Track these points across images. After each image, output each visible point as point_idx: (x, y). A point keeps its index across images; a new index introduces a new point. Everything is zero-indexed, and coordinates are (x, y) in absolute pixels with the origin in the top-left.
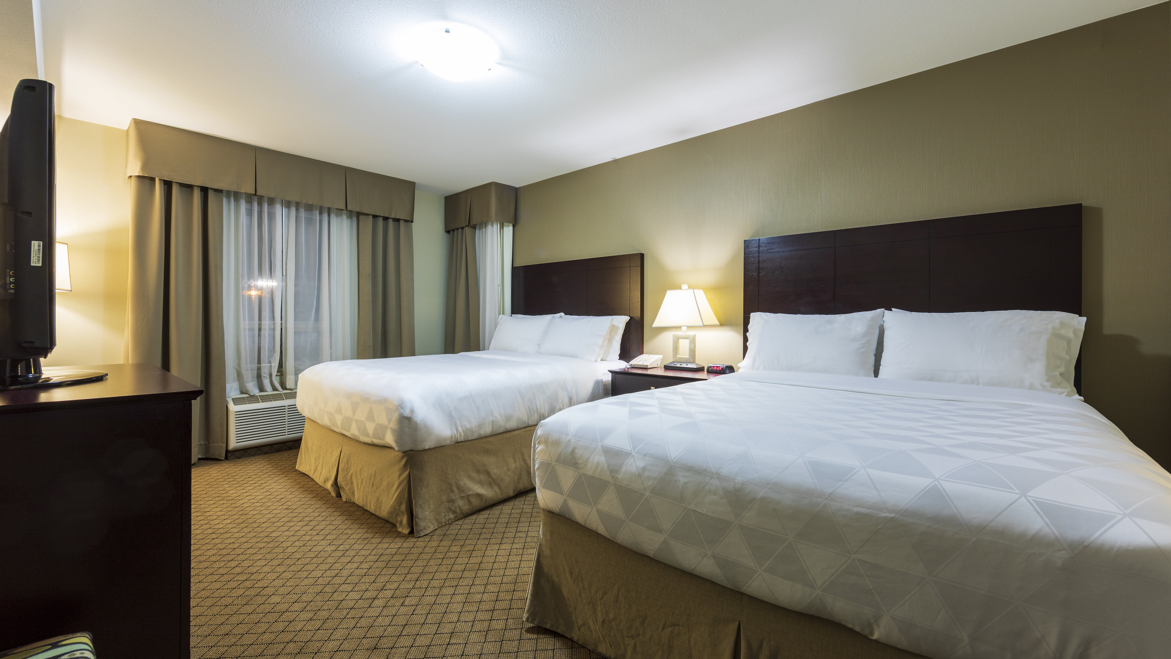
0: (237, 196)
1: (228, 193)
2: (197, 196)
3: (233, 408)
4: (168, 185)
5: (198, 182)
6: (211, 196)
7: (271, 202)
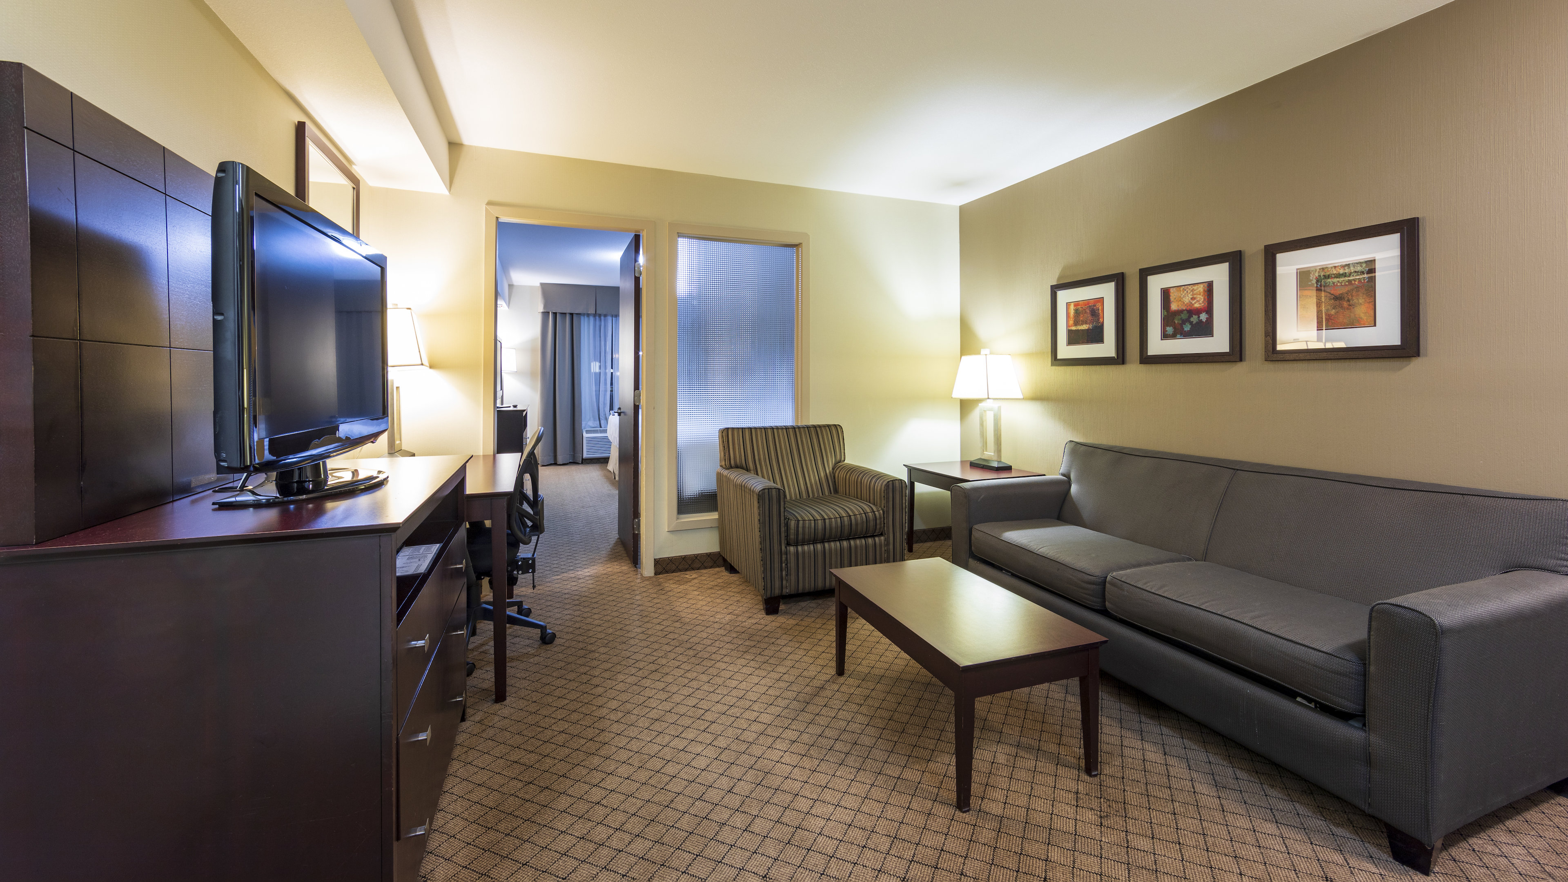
0: (588, 315)
1: (584, 315)
2: (568, 317)
3: (585, 435)
4: (555, 314)
5: (568, 311)
6: (575, 316)
7: (605, 316)
